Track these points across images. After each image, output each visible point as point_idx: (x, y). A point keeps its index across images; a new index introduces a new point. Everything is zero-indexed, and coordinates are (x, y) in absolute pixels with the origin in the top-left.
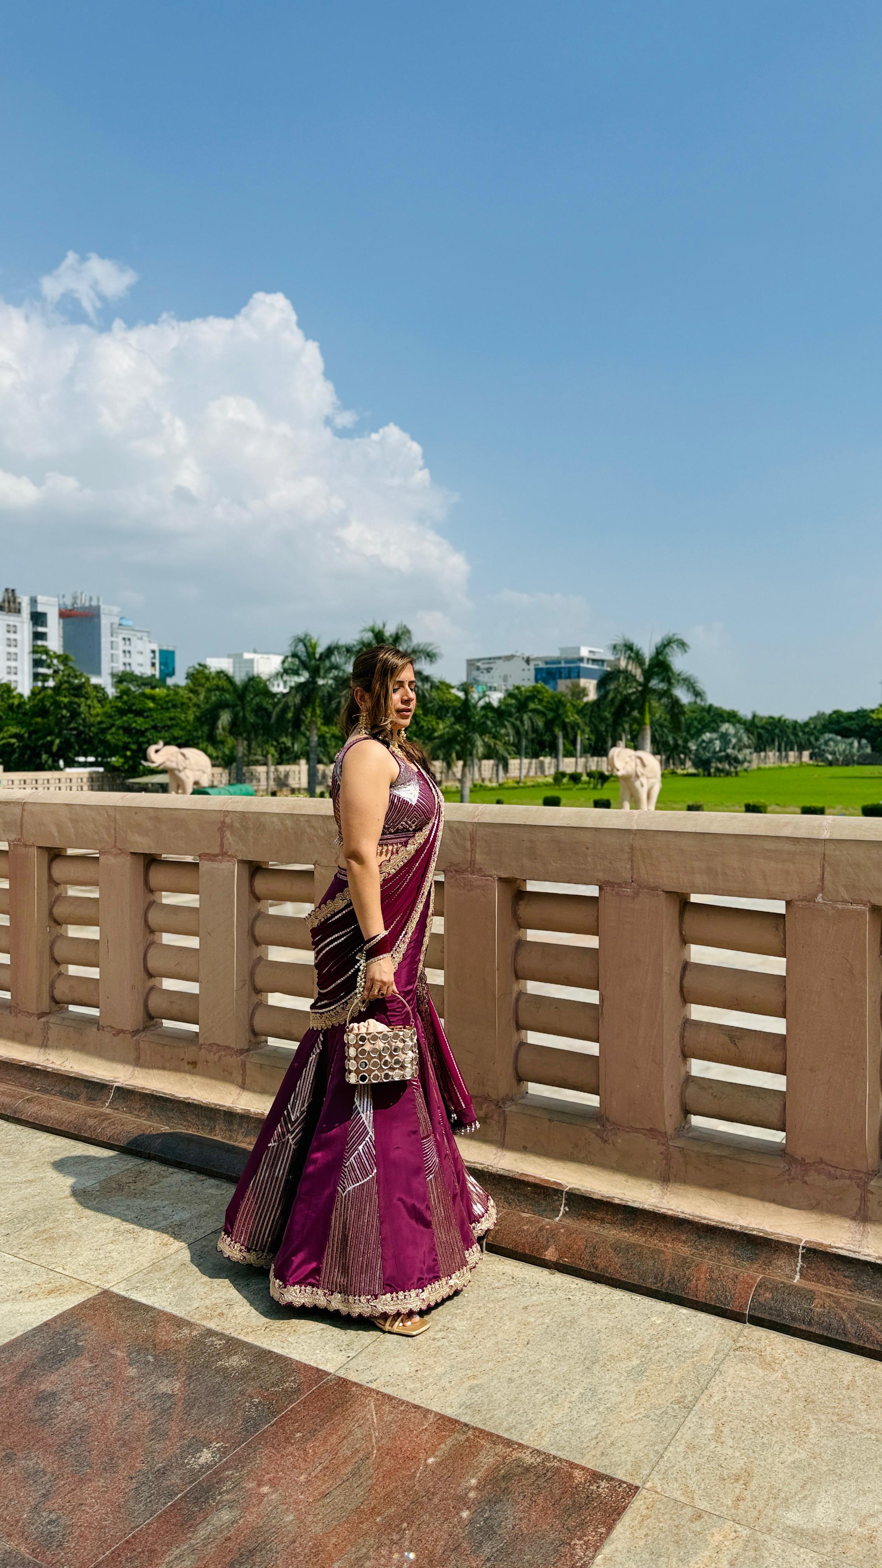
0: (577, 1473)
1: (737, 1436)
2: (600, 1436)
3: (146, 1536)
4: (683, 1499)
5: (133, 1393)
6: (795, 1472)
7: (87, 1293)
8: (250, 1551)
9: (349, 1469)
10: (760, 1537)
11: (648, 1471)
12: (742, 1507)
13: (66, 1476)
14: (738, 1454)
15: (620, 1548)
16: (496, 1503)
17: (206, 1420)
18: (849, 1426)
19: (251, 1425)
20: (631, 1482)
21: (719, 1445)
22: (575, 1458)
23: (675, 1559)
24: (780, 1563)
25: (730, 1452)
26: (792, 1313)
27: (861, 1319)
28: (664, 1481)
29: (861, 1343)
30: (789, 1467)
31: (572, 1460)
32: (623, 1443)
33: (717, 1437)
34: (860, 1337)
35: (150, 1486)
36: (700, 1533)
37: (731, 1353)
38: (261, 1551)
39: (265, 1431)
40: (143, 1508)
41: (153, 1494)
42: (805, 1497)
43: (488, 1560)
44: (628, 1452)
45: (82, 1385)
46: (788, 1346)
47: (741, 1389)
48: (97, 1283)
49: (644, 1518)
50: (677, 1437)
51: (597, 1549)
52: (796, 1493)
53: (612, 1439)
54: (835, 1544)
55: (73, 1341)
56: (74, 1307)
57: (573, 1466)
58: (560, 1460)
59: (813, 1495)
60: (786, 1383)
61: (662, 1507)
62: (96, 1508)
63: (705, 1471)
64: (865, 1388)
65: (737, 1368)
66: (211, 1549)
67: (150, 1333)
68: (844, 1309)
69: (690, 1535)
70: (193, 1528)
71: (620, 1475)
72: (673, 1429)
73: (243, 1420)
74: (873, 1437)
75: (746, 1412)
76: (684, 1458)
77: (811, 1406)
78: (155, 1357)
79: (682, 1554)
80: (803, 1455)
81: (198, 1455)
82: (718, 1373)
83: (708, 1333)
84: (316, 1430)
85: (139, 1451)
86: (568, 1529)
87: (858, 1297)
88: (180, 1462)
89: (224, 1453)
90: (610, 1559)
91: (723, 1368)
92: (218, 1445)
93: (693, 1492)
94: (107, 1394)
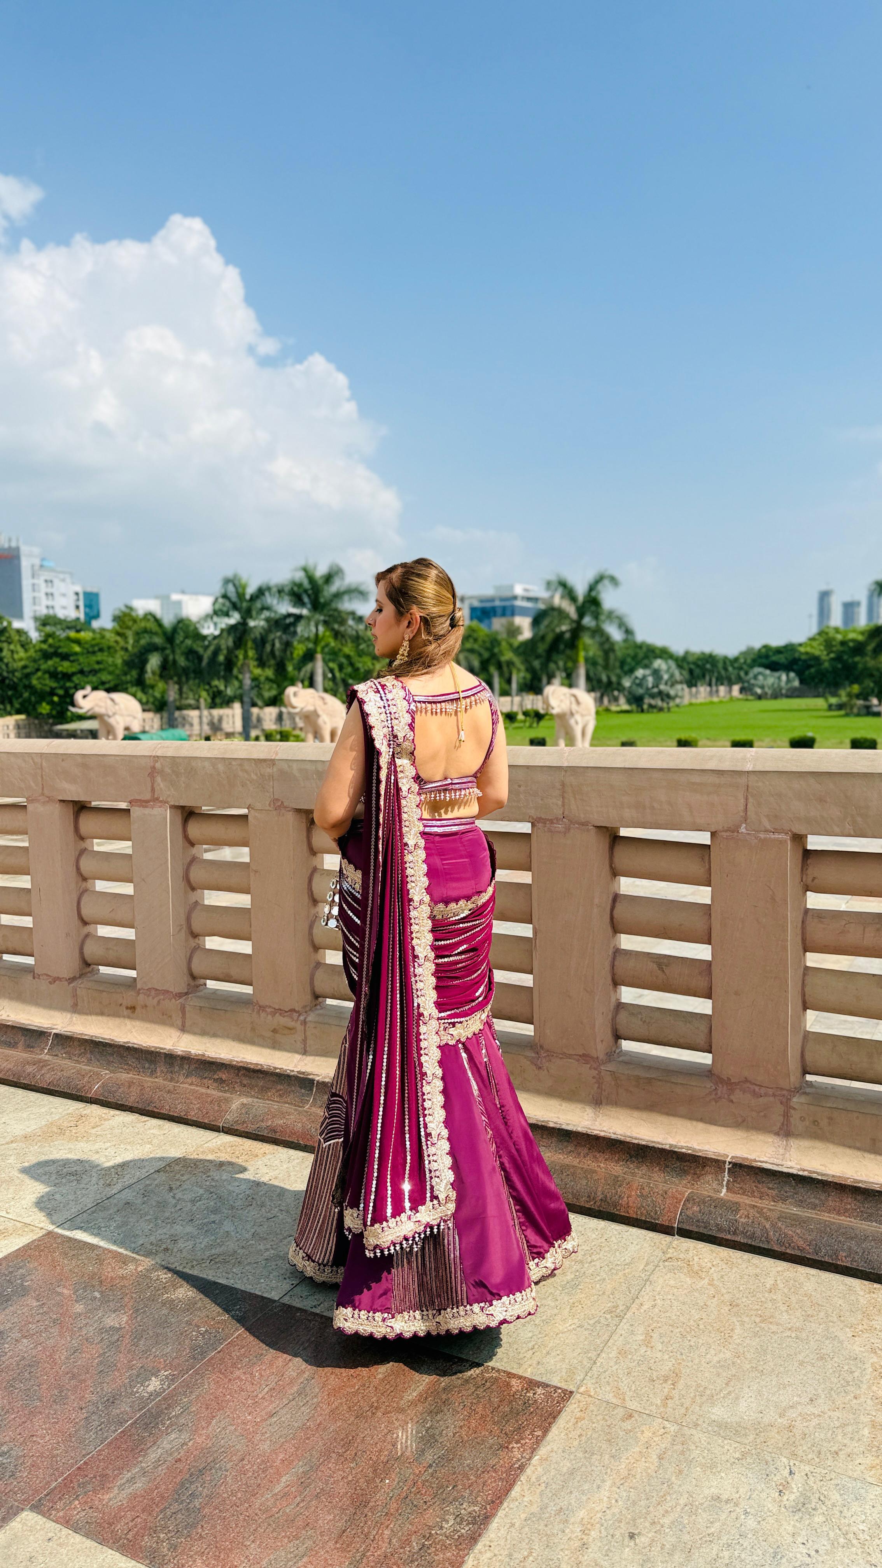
0: (514, 1382)
1: (666, 1340)
2: (536, 1346)
3: (98, 1463)
4: (614, 1401)
5: (81, 1328)
6: (720, 1371)
7: (31, 1235)
8: (200, 1471)
9: (295, 1389)
10: (686, 1431)
11: (582, 1377)
12: (670, 1405)
13: (16, 1410)
14: (667, 1357)
15: (555, 1449)
16: (437, 1414)
17: (154, 1350)
18: (771, 1326)
19: (198, 1353)
20: (565, 1387)
21: (649, 1349)
22: (513, 1368)
23: (607, 1456)
24: (705, 1455)
25: (659, 1355)
26: (718, 1225)
27: (783, 1227)
28: (597, 1385)
29: (783, 1249)
30: (714, 1367)
31: (509, 1370)
32: (558, 1352)
33: (647, 1342)
34: (781, 1244)
35: (101, 1415)
36: (630, 1431)
37: (661, 1264)
38: (211, 1469)
39: (212, 1358)
40: (94, 1436)
41: (103, 1422)
42: (729, 1393)
43: (430, 1466)
44: (563, 1360)
45: (30, 1323)
46: (714, 1255)
47: (669, 1297)
48: (40, 1226)
49: (578, 1420)
50: (609, 1344)
51: (533, 1451)
52: (721, 1390)
53: (548, 1349)
54: (757, 1435)
55: (19, 1281)
56: (19, 1249)
57: (510, 1375)
58: (498, 1371)
59: (737, 1391)
60: (712, 1289)
61: (595, 1410)
62: (47, 1438)
63: (636, 1374)
64: (786, 1291)
65: (666, 1277)
66: (162, 1470)
67: (96, 1270)
68: (767, 1219)
69: (621, 1433)
70: (144, 1452)
71: (555, 1381)
72: (606, 1337)
73: (191, 1348)
74: (793, 1335)
75: (674, 1317)
76: (616, 1363)
77: (735, 1309)
78: (101, 1293)
79: (614, 1451)
80: (728, 1355)
81: (147, 1383)
82: (648, 1283)
83: (639, 1246)
84: (262, 1354)
85: (89, 1382)
86: (506, 1434)
87: (781, 1207)
88: (129, 1391)
89: (172, 1380)
90: (546, 1459)
91: (653, 1278)
92: (166, 1373)
93: (624, 1394)
94: (55, 1331)
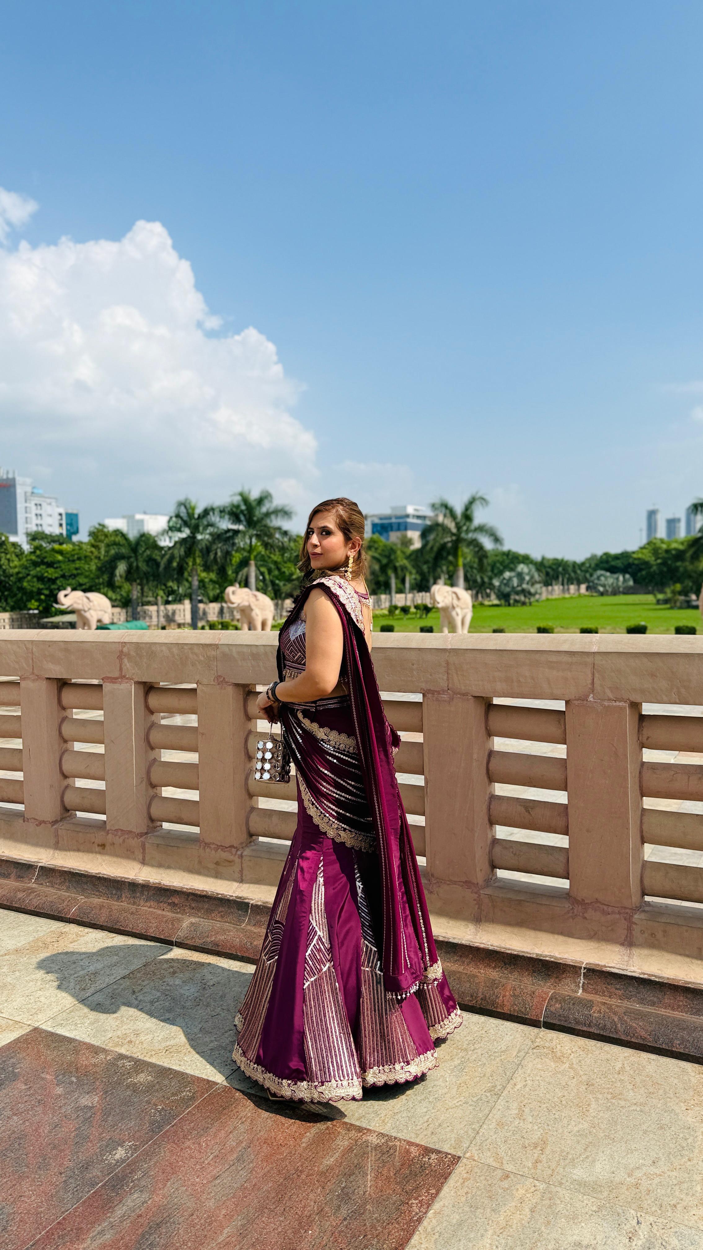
0: (413, 1149)
1: (535, 1114)
2: (430, 1120)
3: (74, 1218)
4: (494, 1164)
5: (60, 1107)
6: (579, 1138)
7: (21, 1030)
8: (158, 1224)
9: (235, 1156)
10: (553, 1189)
11: (468, 1145)
12: (539, 1167)
13: (7, 1175)
14: (536, 1127)
15: (446, 1204)
16: (350, 1176)
17: (120, 1125)
18: (620, 1102)
19: (156, 1127)
20: (454, 1153)
21: (522, 1121)
22: (411, 1138)
23: (489, 1210)
24: (568, 1208)
25: (530, 1126)
26: (576, 1019)
27: (628, 1020)
28: (480, 1151)
29: (628, 1038)
30: (575, 1135)
31: (408, 1139)
32: (448, 1124)
33: (520, 1115)
34: (627, 1034)
35: (77, 1179)
36: (507, 1189)
37: (530, 1051)
38: (166, 1223)
39: (167, 1131)
40: (71, 1197)
41: (79, 1185)
42: (587, 1157)
43: (345, 1219)
44: (452, 1131)
45: (19, 1103)
46: (573, 1043)
47: (537, 1078)
48: (29, 1023)
49: (465, 1180)
50: (490, 1117)
51: (429, 1206)
52: (580, 1155)
53: (439, 1121)
54: (610, 1191)
55: (11, 1069)
56: (11, 1042)
57: (411, 1144)
58: (400, 1140)
59: (593, 1156)
60: (572, 1072)
61: (479, 1171)
62: (33, 1198)
63: (511, 1142)
64: (632, 1072)
65: (535, 1062)
66: (127, 1224)
67: (73, 1059)
68: (615, 1013)
69: (500, 1191)
70: (112, 1209)
71: (446, 1148)
72: (487, 1112)
73: (150, 1123)
74: (638, 1109)
75: (541, 1095)
76: (495, 1133)
77: (591, 1088)
78: (77, 1078)
79: (494, 1205)
80: (586, 1125)
81: (114, 1152)
82: (520, 1067)
83: (512, 1037)
84: (208, 1128)
85: (67, 1152)
86: (406, 1192)
87: (626, 1004)
88: (100, 1159)
89: (135, 1149)
90: (439, 1213)
91: (524, 1062)
92: (130, 1144)
93: (502, 1158)
94: (39, 1109)
